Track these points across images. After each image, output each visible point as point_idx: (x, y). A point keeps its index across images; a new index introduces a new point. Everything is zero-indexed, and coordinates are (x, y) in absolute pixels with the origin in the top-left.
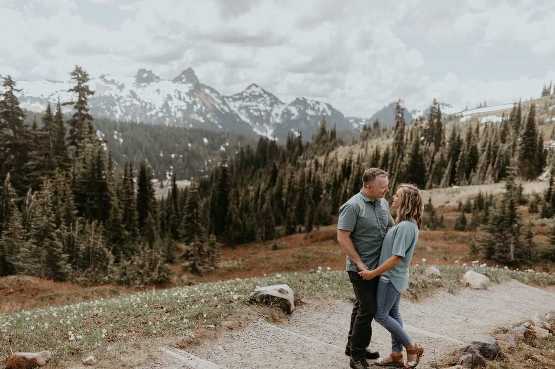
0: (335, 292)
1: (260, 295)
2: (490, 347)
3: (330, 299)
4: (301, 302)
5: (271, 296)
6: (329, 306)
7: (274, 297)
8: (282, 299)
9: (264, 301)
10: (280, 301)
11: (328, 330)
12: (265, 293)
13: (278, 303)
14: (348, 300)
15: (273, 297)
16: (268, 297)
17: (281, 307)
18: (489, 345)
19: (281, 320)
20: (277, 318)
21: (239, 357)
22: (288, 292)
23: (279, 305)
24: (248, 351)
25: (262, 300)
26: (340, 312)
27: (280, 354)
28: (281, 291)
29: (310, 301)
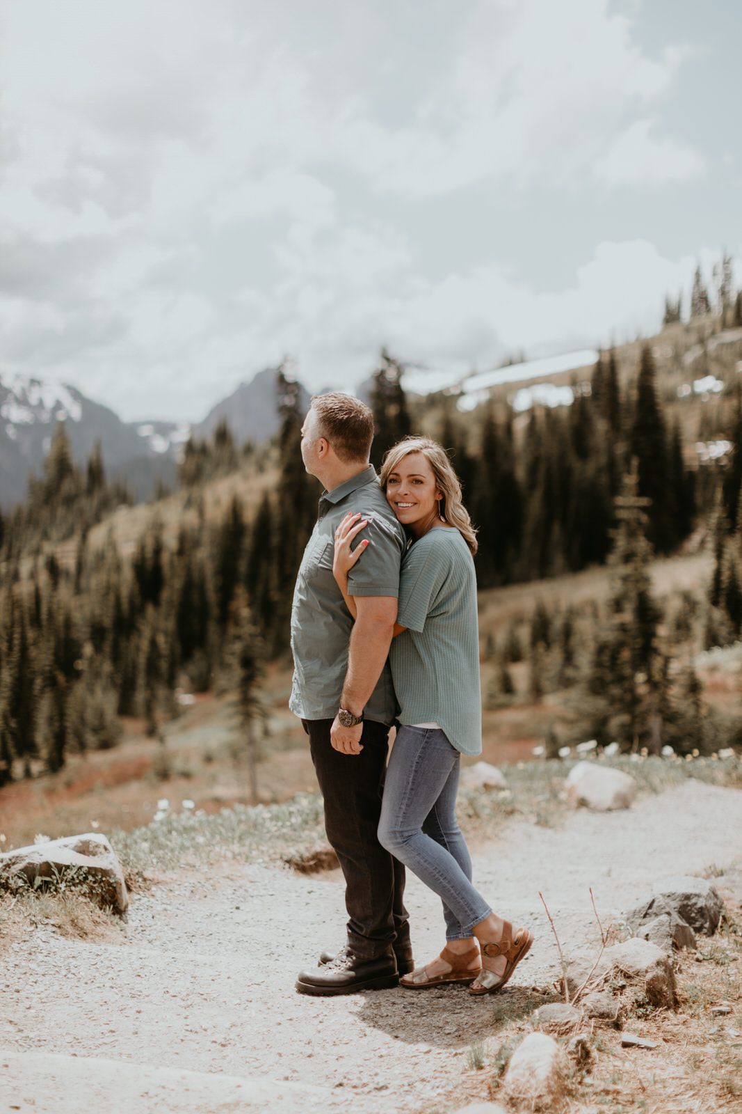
0: (236, 847)
1: (21, 866)
2: (701, 903)
3: (225, 864)
4: (145, 880)
5: (58, 866)
6: (230, 883)
7: (68, 867)
8: (92, 871)
9: (38, 881)
10: (86, 878)
11: (245, 939)
12: (37, 860)
13: (81, 883)
14: (279, 863)
15: (60, 868)
16: (47, 869)
17: (91, 895)
18: (698, 896)
19: (100, 929)
20: (88, 926)
21: (9, 1028)
22: (106, 849)
23: (85, 888)
24: (32, 1011)
25: (31, 881)
26: (263, 892)
27: (131, 1002)
28: (84, 849)
29: (169, 875)
